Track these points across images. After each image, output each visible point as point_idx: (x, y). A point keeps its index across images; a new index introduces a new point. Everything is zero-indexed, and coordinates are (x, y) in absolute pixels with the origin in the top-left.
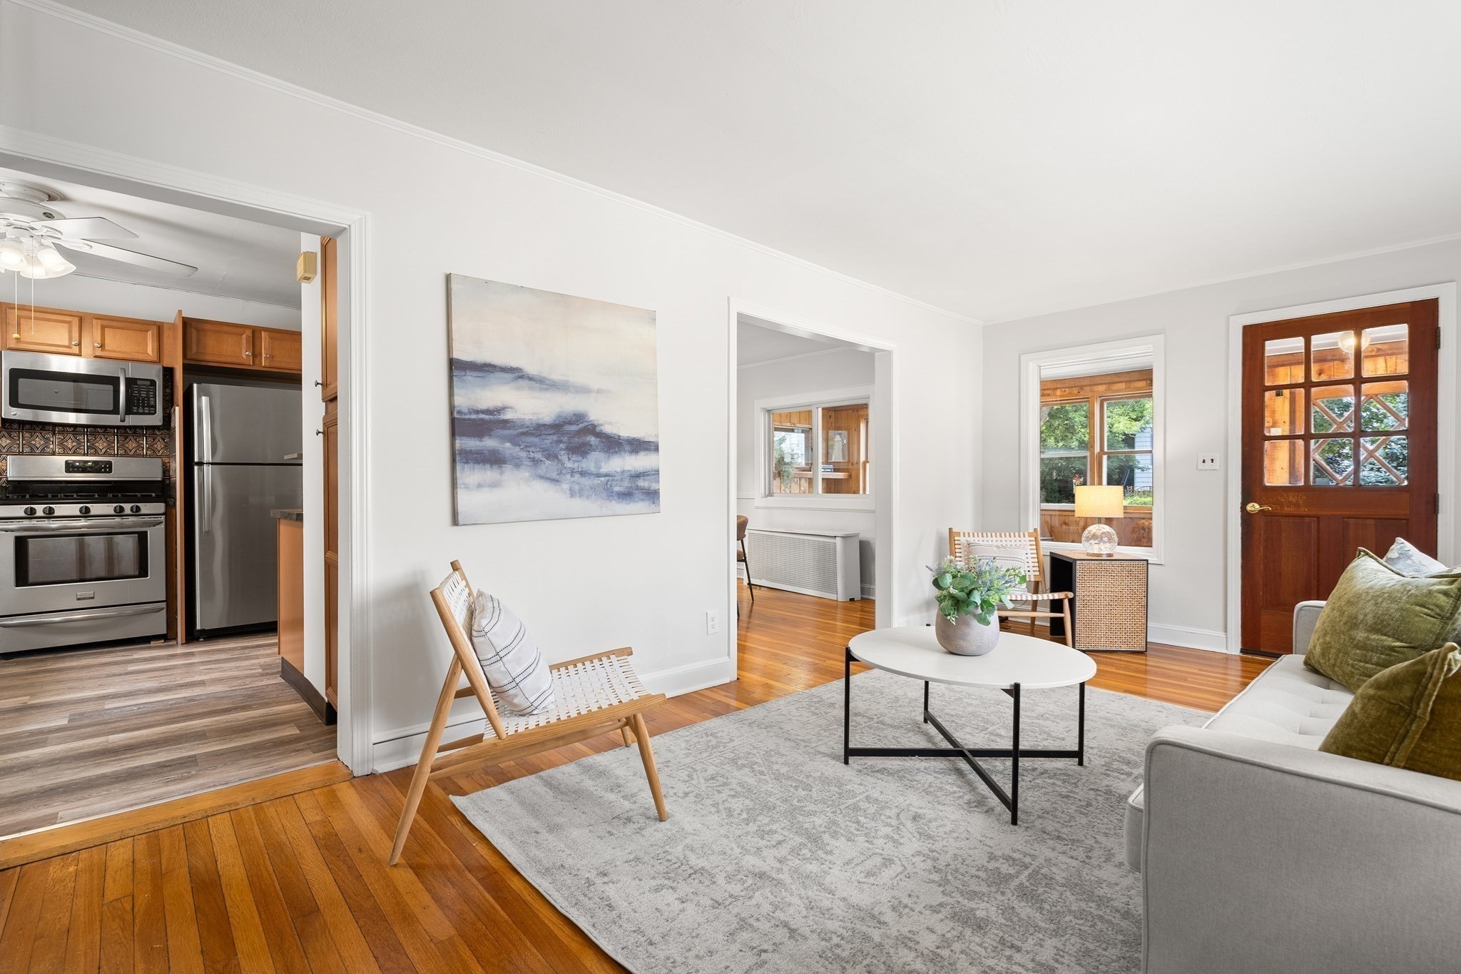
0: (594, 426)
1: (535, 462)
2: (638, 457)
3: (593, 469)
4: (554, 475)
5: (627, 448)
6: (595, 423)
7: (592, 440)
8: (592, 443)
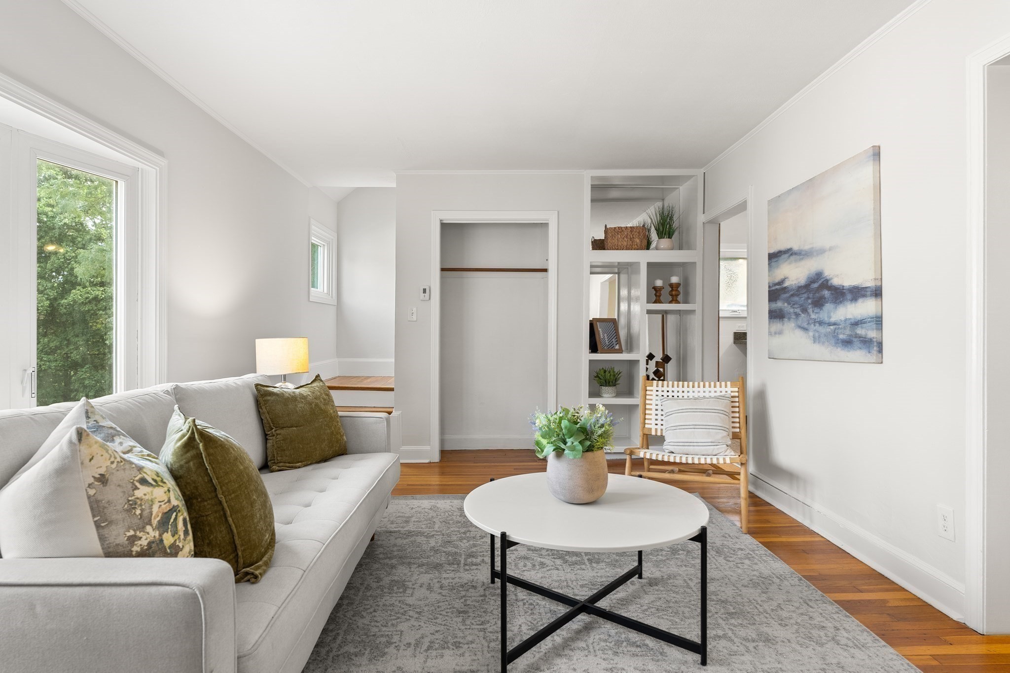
0: (827, 281)
1: (797, 315)
2: (857, 304)
3: (826, 320)
4: (805, 325)
5: (849, 296)
6: (828, 278)
7: (826, 293)
8: (826, 296)
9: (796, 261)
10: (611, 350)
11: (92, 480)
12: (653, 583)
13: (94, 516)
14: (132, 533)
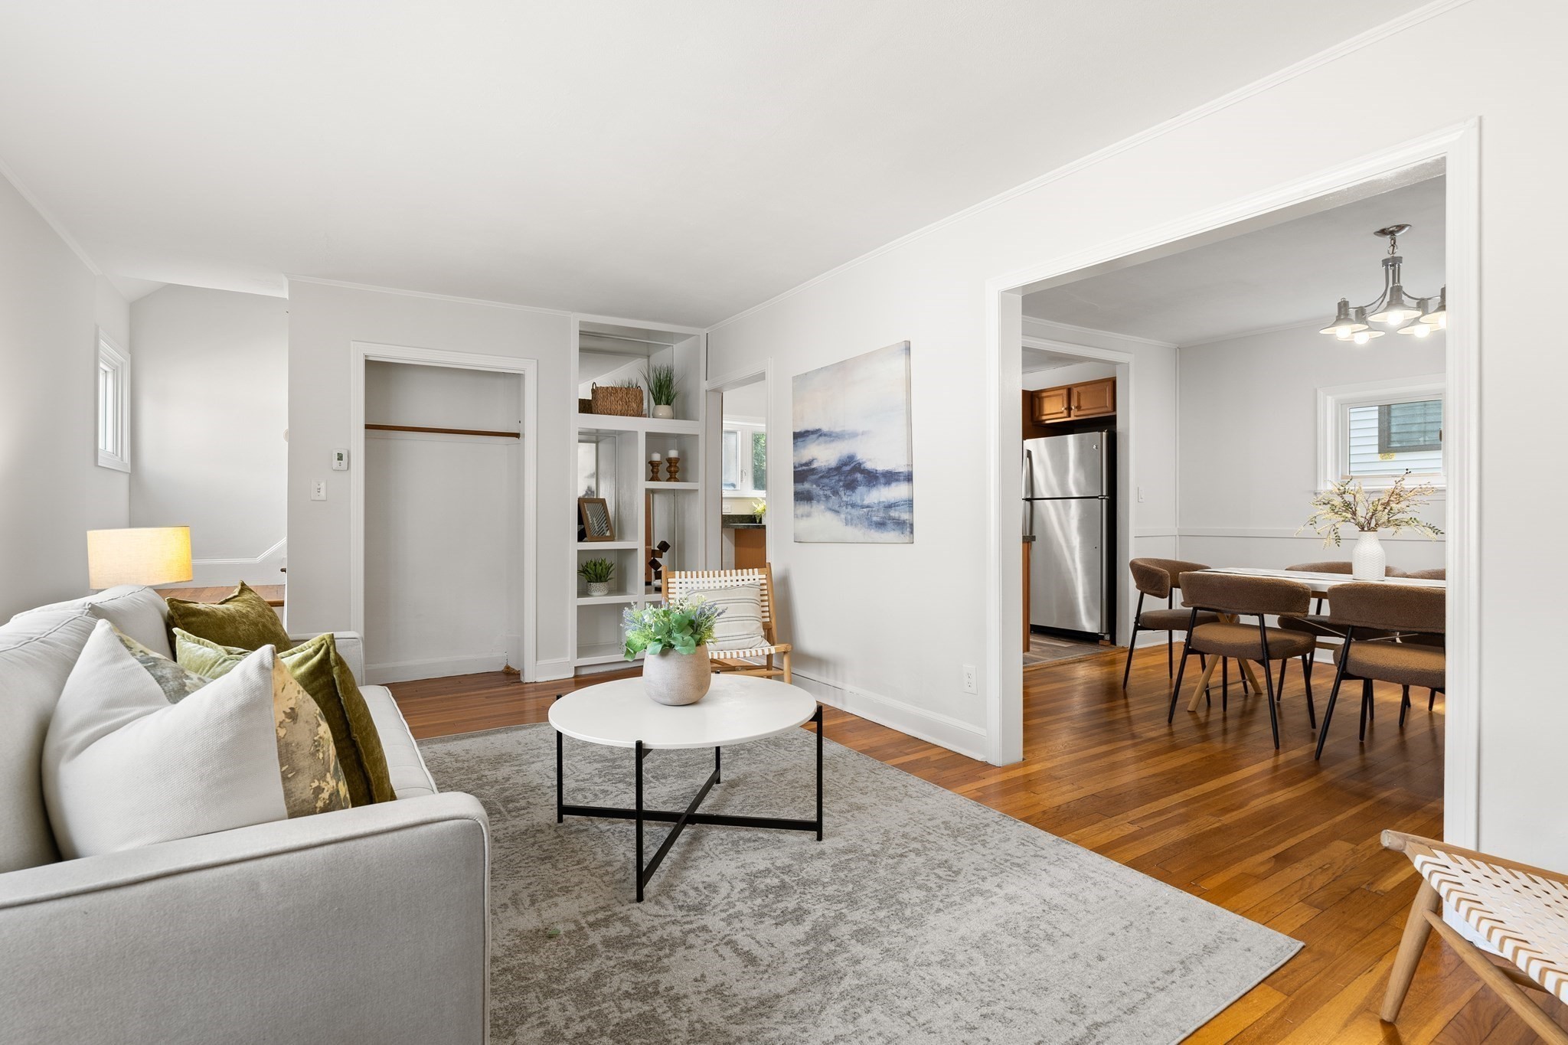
0: (860, 464)
1: (827, 497)
2: (890, 488)
3: (859, 502)
4: (836, 507)
5: (882, 480)
6: (861, 461)
7: (859, 476)
8: (859, 479)
9: (826, 442)
10: (601, 538)
11: (282, 717)
12: (733, 784)
13: (282, 765)
14: (315, 784)
